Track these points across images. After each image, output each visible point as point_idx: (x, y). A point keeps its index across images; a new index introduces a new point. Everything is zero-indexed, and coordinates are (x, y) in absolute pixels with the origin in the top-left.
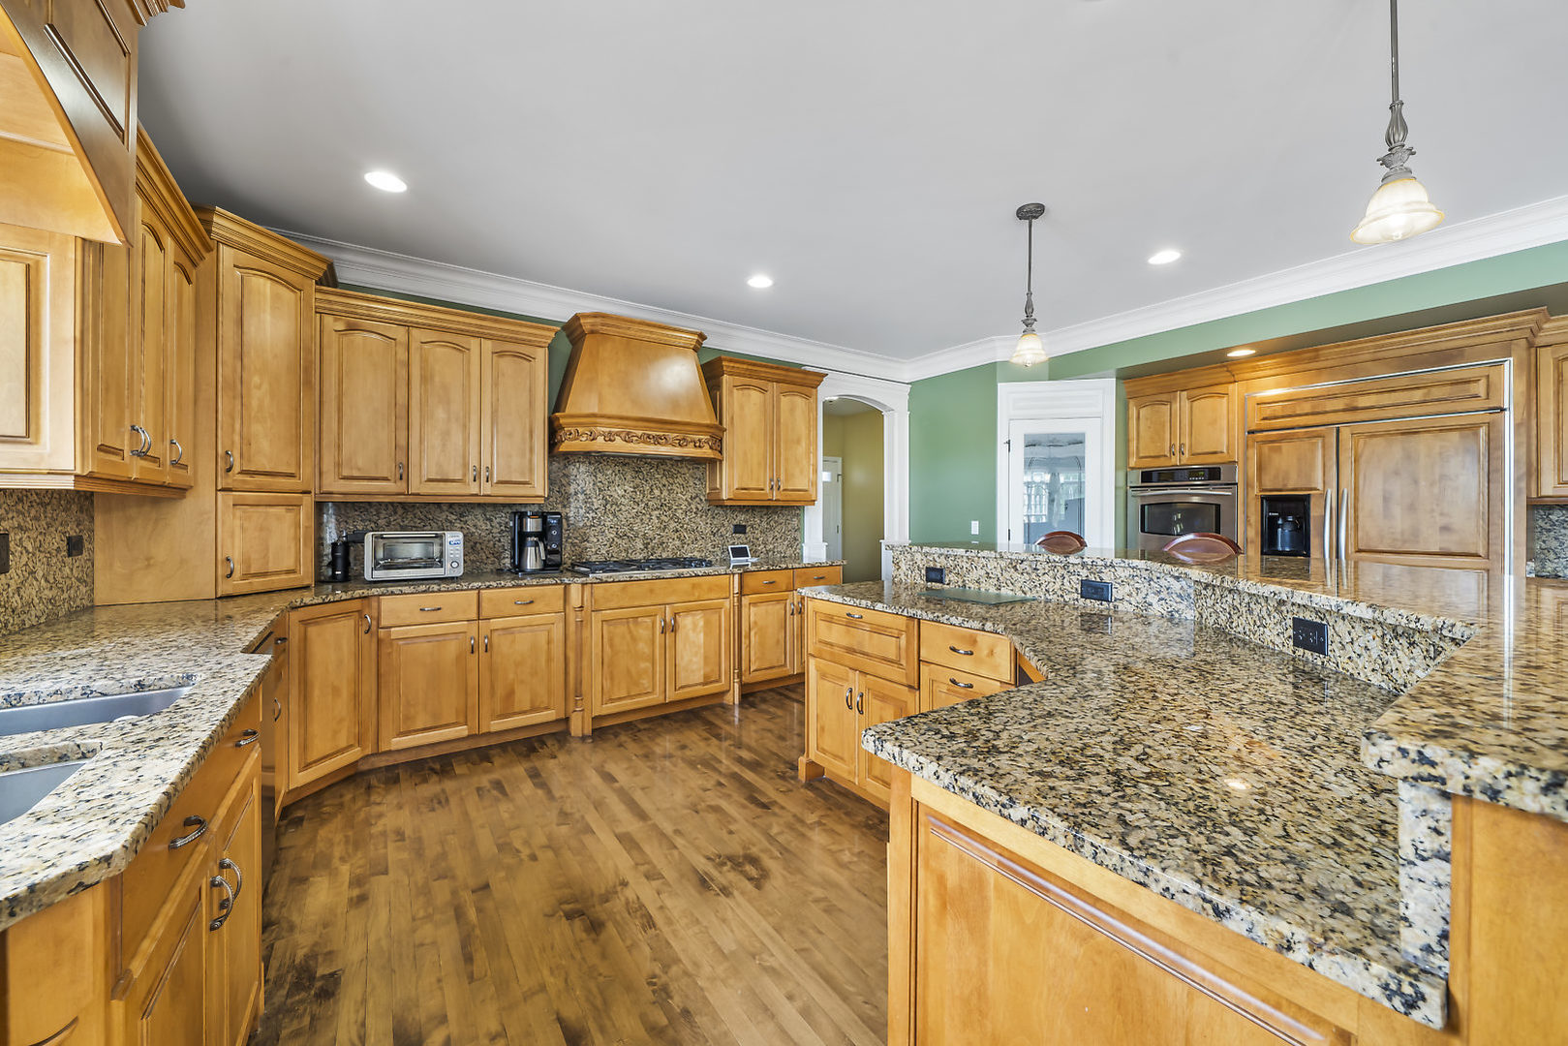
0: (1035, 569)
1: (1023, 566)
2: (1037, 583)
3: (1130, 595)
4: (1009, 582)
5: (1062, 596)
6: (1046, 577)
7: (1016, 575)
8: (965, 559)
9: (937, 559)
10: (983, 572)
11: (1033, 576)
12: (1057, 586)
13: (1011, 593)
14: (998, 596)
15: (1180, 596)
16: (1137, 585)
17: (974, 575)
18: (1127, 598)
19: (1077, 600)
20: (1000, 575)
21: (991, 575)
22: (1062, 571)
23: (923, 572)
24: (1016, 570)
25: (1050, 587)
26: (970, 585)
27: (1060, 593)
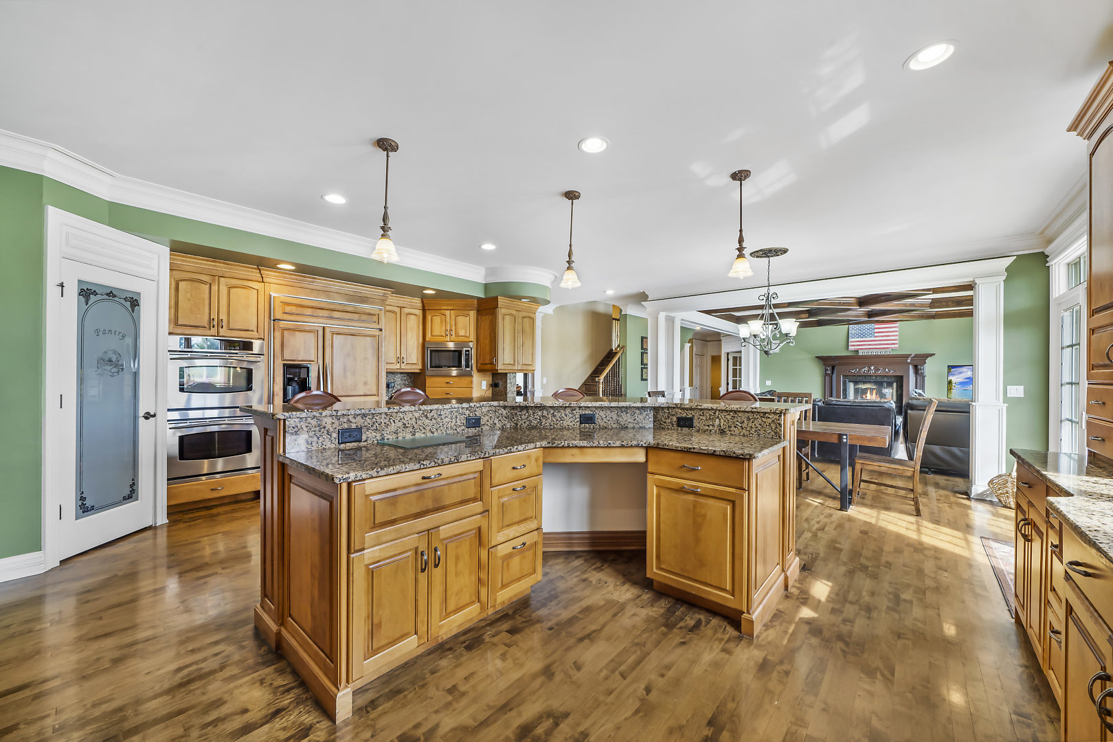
0: (440, 415)
1: (432, 414)
2: (441, 424)
3: (488, 421)
4: (421, 428)
5: (456, 430)
6: (447, 420)
7: (427, 421)
8: (383, 416)
9: (353, 420)
10: (400, 424)
11: (439, 420)
12: (453, 424)
13: (423, 435)
14: (414, 440)
15: (506, 417)
16: (490, 415)
17: (393, 427)
18: (487, 423)
19: (464, 430)
20: (414, 424)
21: (407, 425)
22: (456, 414)
23: (335, 435)
24: (427, 418)
25: (449, 426)
26: (389, 437)
27: (455, 428)
